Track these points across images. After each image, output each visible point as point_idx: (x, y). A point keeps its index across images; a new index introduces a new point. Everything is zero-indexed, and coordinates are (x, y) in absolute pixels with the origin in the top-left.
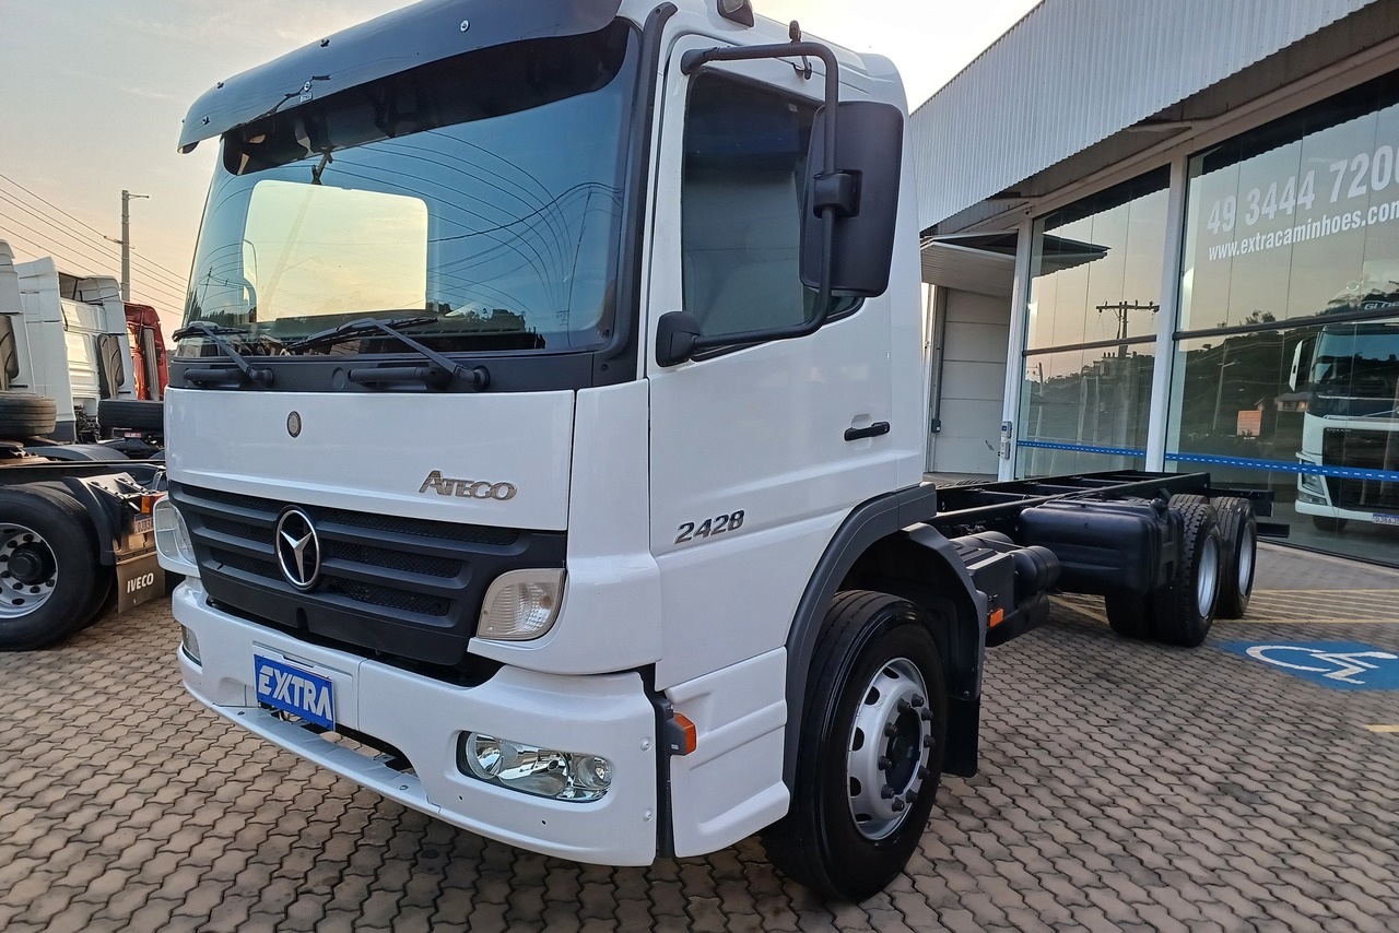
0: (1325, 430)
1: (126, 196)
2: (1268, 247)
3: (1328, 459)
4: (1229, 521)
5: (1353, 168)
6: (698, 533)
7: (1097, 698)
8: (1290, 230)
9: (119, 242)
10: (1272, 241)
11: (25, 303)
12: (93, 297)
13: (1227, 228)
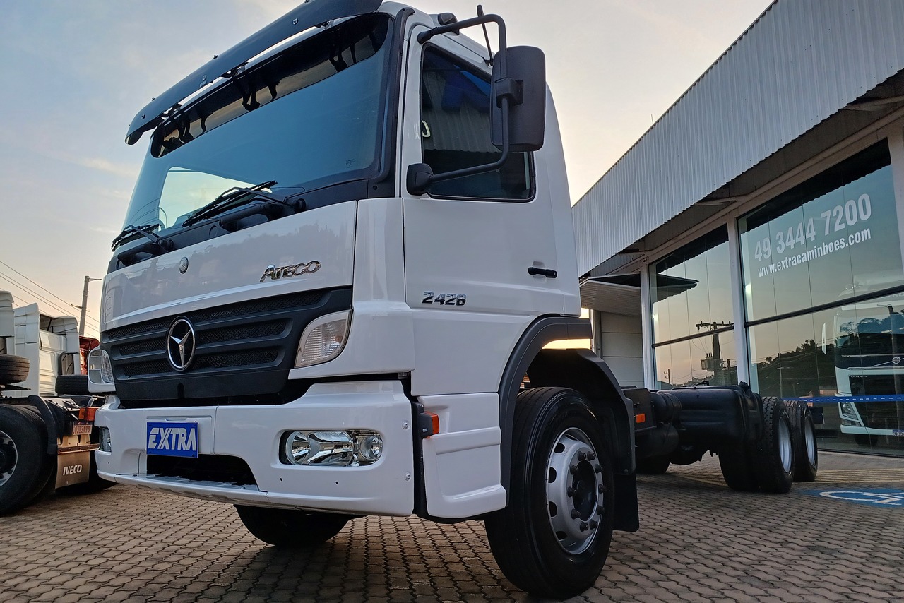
0: (850, 377)
1: (87, 279)
2: (793, 265)
3: (855, 391)
4: (794, 413)
5: (835, 214)
6: (436, 300)
7: (722, 515)
8: (805, 254)
9: (80, 307)
10: (796, 261)
11: (18, 331)
12: (61, 329)
13: (767, 257)
